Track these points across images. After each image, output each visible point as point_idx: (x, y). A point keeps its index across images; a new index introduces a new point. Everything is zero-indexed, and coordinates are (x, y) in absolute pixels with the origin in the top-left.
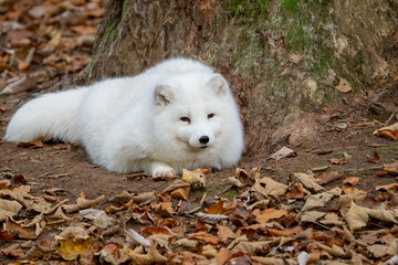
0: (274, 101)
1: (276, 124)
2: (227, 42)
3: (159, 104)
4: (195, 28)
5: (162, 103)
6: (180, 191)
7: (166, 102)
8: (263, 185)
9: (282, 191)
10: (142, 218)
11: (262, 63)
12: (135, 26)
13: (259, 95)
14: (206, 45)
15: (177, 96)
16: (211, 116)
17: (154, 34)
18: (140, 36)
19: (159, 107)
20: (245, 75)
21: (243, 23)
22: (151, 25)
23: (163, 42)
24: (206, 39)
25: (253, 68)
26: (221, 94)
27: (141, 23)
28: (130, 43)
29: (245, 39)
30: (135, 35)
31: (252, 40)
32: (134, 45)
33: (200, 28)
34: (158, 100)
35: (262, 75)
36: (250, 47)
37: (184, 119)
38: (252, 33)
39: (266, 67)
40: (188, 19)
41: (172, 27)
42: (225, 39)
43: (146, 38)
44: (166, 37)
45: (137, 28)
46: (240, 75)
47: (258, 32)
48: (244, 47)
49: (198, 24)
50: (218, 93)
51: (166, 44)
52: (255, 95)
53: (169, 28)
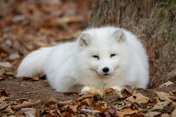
0: (173, 55)
1: (172, 69)
2: (153, 17)
3: (82, 45)
4: (136, 9)
5: (84, 45)
6: (87, 100)
7: (86, 44)
8: (135, 97)
9: (146, 101)
10: (54, 112)
11: (170, 31)
12: (105, 9)
13: (165, 51)
14: (141, 20)
15: (93, 41)
16: (112, 55)
17: (115, 13)
18: (108, 15)
19: (81, 47)
20: (159, 38)
21: (162, 6)
22: (113, 8)
23: (118, 18)
24: (142, 16)
25: (164, 34)
26: (121, 41)
27: (108, 7)
28: (103, 20)
29: (162, 15)
30: (105, 14)
31: (166, 16)
32: (104, 21)
33: (139, 9)
34: (82, 43)
35: (169, 38)
36: (164, 21)
37: (95, 56)
38: (166, 12)
39: (171, 33)
40: (133, 4)
41: (124, 8)
42: (151, 16)
43: (111, 16)
44: (121, 15)
45: (106, 10)
46: (156, 38)
47: (170, 11)
48: (161, 21)
49: (138, 6)
50: (119, 41)
51: (120, 19)
52: (163, 51)
53: (123, 9)
